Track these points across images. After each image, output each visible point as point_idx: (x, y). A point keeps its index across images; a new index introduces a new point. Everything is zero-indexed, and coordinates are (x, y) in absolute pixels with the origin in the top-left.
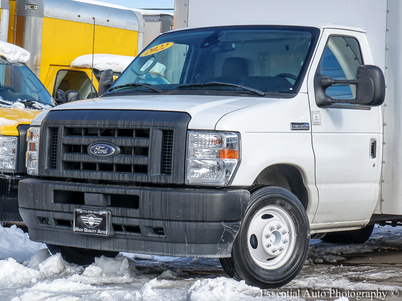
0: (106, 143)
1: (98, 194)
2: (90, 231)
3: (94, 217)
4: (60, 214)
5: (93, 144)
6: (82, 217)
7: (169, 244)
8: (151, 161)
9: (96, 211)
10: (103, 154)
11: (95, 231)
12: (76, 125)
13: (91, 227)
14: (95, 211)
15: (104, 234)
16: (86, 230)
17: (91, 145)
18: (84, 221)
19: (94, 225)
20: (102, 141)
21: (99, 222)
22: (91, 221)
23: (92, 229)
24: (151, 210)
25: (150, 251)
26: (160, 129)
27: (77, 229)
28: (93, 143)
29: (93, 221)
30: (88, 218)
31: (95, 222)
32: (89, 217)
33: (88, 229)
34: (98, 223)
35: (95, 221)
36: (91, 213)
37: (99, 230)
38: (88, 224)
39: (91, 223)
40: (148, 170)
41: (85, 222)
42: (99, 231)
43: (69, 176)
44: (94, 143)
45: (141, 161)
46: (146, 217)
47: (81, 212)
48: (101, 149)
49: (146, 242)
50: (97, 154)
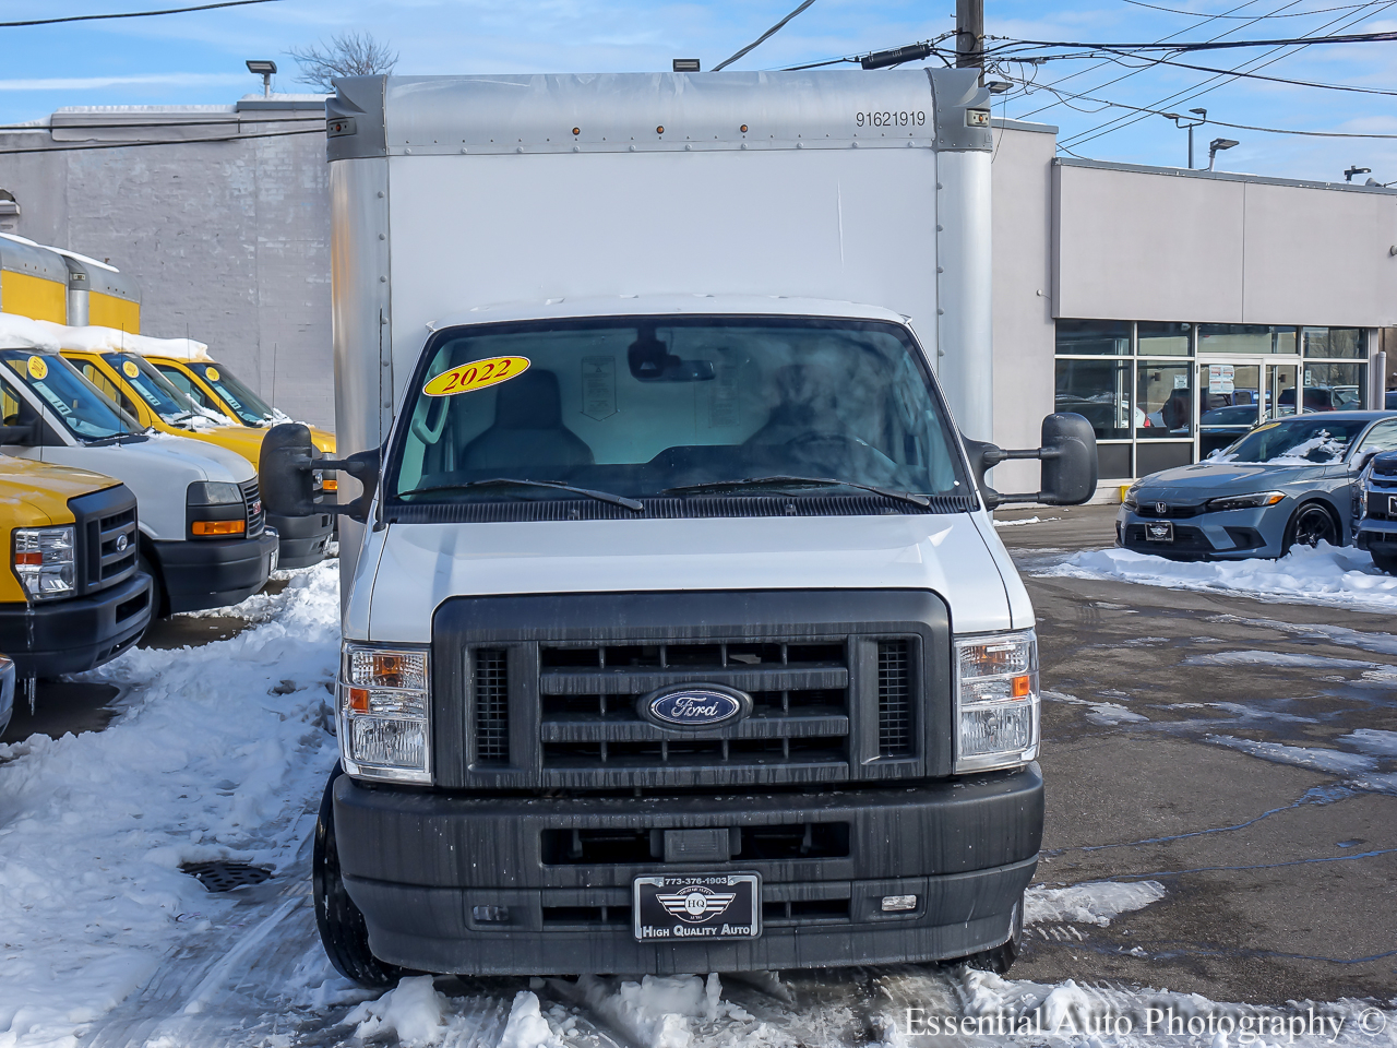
0: (707, 685)
1: (716, 831)
2: (694, 932)
3: (704, 894)
4: (574, 893)
5: (662, 691)
6: (662, 898)
7: (923, 931)
8: (858, 727)
9: (715, 877)
10: (702, 716)
11: (714, 931)
12: (591, 642)
13: (695, 920)
14: (710, 877)
15: (743, 935)
16: (680, 931)
17: (655, 694)
18: (668, 907)
19: (705, 914)
20: (693, 681)
21: (724, 906)
22: (696, 903)
23: (701, 926)
24: (892, 856)
25: (868, 957)
26: (871, 640)
27: (650, 931)
28: (660, 688)
29: (700, 903)
30: (684, 897)
31: (708, 906)
32: (688, 894)
33: (686, 926)
34: (721, 909)
35: (710, 903)
36: (695, 884)
37: (726, 926)
38: (686, 915)
39: (696, 911)
40: (852, 749)
41: (672, 909)
42: (726, 929)
43: (573, 782)
44: (664, 689)
45: (829, 724)
46: (876, 875)
47: (661, 884)
48: (696, 704)
49: (857, 935)
50: (682, 717)
